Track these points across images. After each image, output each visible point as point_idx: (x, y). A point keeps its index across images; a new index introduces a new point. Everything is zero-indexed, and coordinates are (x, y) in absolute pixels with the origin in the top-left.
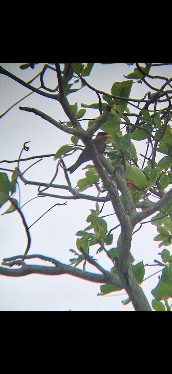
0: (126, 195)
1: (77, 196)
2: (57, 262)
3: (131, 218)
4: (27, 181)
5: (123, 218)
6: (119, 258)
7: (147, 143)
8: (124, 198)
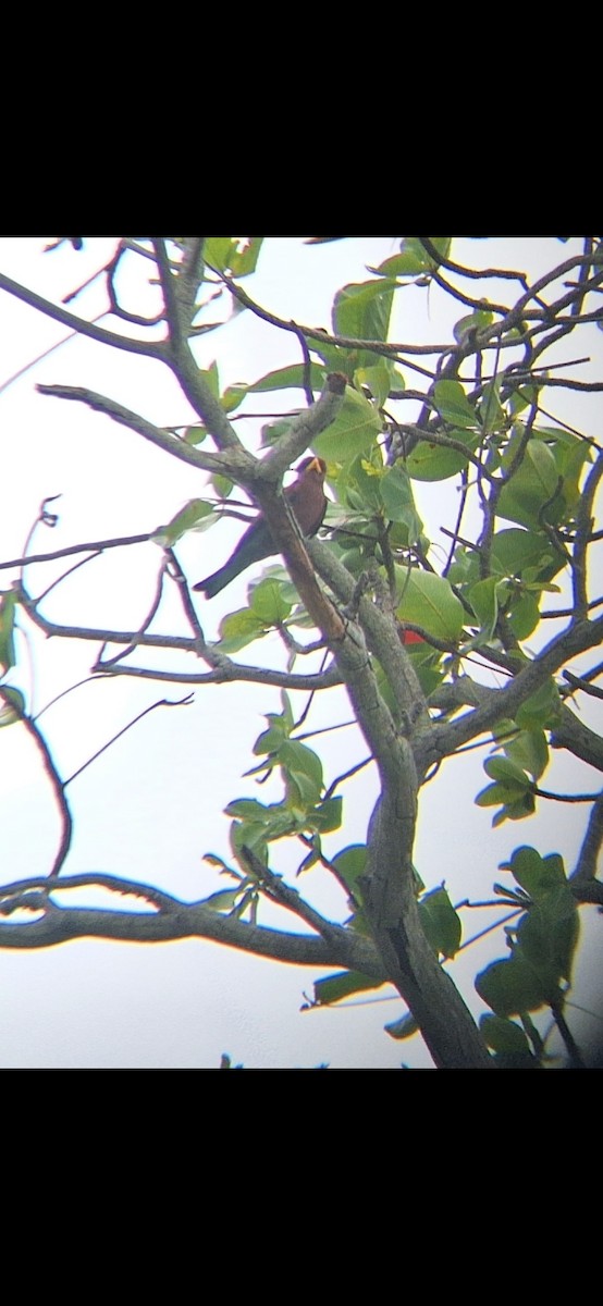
0: (396, 668)
1: (224, 673)
2: (162, 897)
3: (413, 747)
4: (53, 625)
5: (386, 747)
6: (374, 882)
7: (458, 489)
8: (390, 680)
